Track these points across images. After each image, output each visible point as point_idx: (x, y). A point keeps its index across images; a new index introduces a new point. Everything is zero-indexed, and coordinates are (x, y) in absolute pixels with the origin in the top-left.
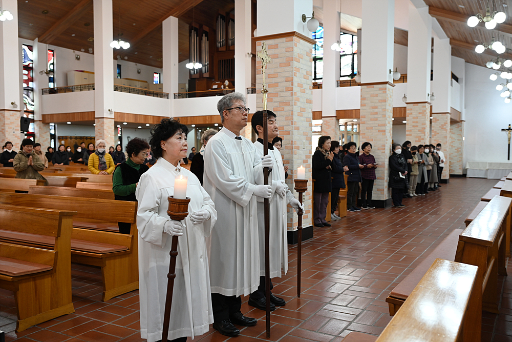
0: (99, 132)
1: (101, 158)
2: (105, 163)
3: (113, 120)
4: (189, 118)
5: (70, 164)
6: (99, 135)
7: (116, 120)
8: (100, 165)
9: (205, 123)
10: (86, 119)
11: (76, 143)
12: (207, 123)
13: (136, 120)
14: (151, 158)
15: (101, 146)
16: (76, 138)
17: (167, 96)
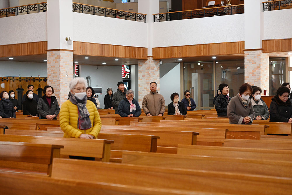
0: (52, 70)
1: (82, 108)
2: (88, 117)
3: (72, 53)
4: (175, 49)
5: (17, 117)
6: (53, 75)
7: (76, 53)
8: (80, 120)
9: (199, 55)
10: (35, 53)
11: (20, 86)
12: (202, 55)
13: (102, 52)
14: (135, 109)
15: (79, 89)
16: (20, 79)
17: (144, 18)
